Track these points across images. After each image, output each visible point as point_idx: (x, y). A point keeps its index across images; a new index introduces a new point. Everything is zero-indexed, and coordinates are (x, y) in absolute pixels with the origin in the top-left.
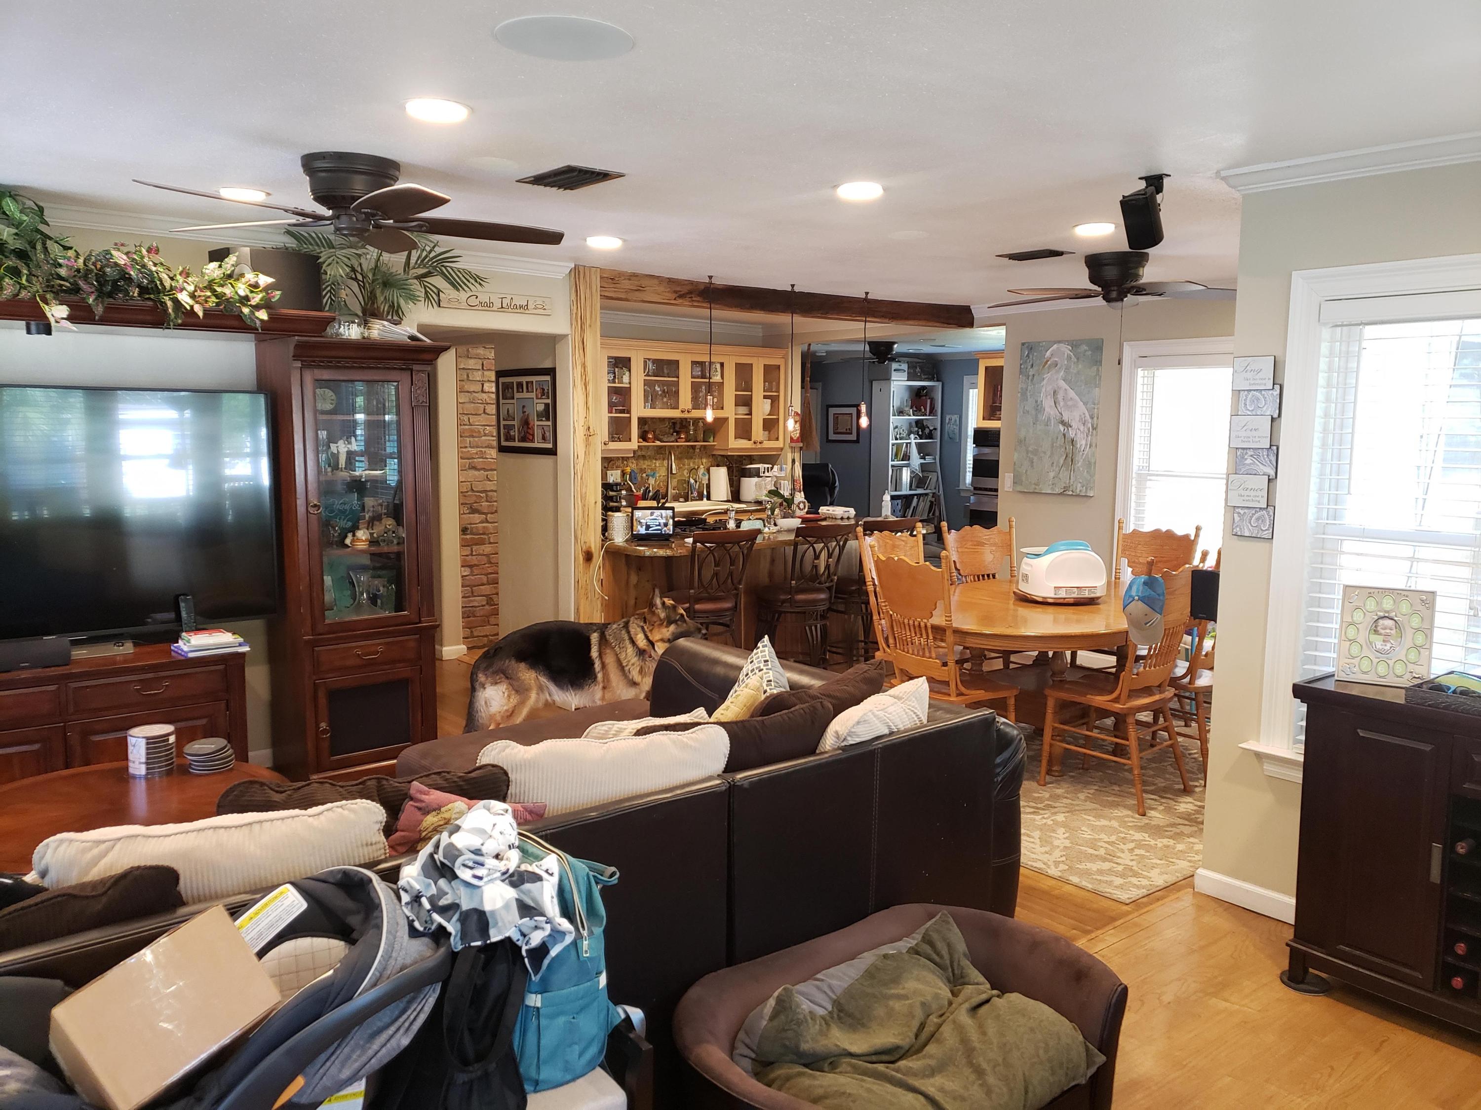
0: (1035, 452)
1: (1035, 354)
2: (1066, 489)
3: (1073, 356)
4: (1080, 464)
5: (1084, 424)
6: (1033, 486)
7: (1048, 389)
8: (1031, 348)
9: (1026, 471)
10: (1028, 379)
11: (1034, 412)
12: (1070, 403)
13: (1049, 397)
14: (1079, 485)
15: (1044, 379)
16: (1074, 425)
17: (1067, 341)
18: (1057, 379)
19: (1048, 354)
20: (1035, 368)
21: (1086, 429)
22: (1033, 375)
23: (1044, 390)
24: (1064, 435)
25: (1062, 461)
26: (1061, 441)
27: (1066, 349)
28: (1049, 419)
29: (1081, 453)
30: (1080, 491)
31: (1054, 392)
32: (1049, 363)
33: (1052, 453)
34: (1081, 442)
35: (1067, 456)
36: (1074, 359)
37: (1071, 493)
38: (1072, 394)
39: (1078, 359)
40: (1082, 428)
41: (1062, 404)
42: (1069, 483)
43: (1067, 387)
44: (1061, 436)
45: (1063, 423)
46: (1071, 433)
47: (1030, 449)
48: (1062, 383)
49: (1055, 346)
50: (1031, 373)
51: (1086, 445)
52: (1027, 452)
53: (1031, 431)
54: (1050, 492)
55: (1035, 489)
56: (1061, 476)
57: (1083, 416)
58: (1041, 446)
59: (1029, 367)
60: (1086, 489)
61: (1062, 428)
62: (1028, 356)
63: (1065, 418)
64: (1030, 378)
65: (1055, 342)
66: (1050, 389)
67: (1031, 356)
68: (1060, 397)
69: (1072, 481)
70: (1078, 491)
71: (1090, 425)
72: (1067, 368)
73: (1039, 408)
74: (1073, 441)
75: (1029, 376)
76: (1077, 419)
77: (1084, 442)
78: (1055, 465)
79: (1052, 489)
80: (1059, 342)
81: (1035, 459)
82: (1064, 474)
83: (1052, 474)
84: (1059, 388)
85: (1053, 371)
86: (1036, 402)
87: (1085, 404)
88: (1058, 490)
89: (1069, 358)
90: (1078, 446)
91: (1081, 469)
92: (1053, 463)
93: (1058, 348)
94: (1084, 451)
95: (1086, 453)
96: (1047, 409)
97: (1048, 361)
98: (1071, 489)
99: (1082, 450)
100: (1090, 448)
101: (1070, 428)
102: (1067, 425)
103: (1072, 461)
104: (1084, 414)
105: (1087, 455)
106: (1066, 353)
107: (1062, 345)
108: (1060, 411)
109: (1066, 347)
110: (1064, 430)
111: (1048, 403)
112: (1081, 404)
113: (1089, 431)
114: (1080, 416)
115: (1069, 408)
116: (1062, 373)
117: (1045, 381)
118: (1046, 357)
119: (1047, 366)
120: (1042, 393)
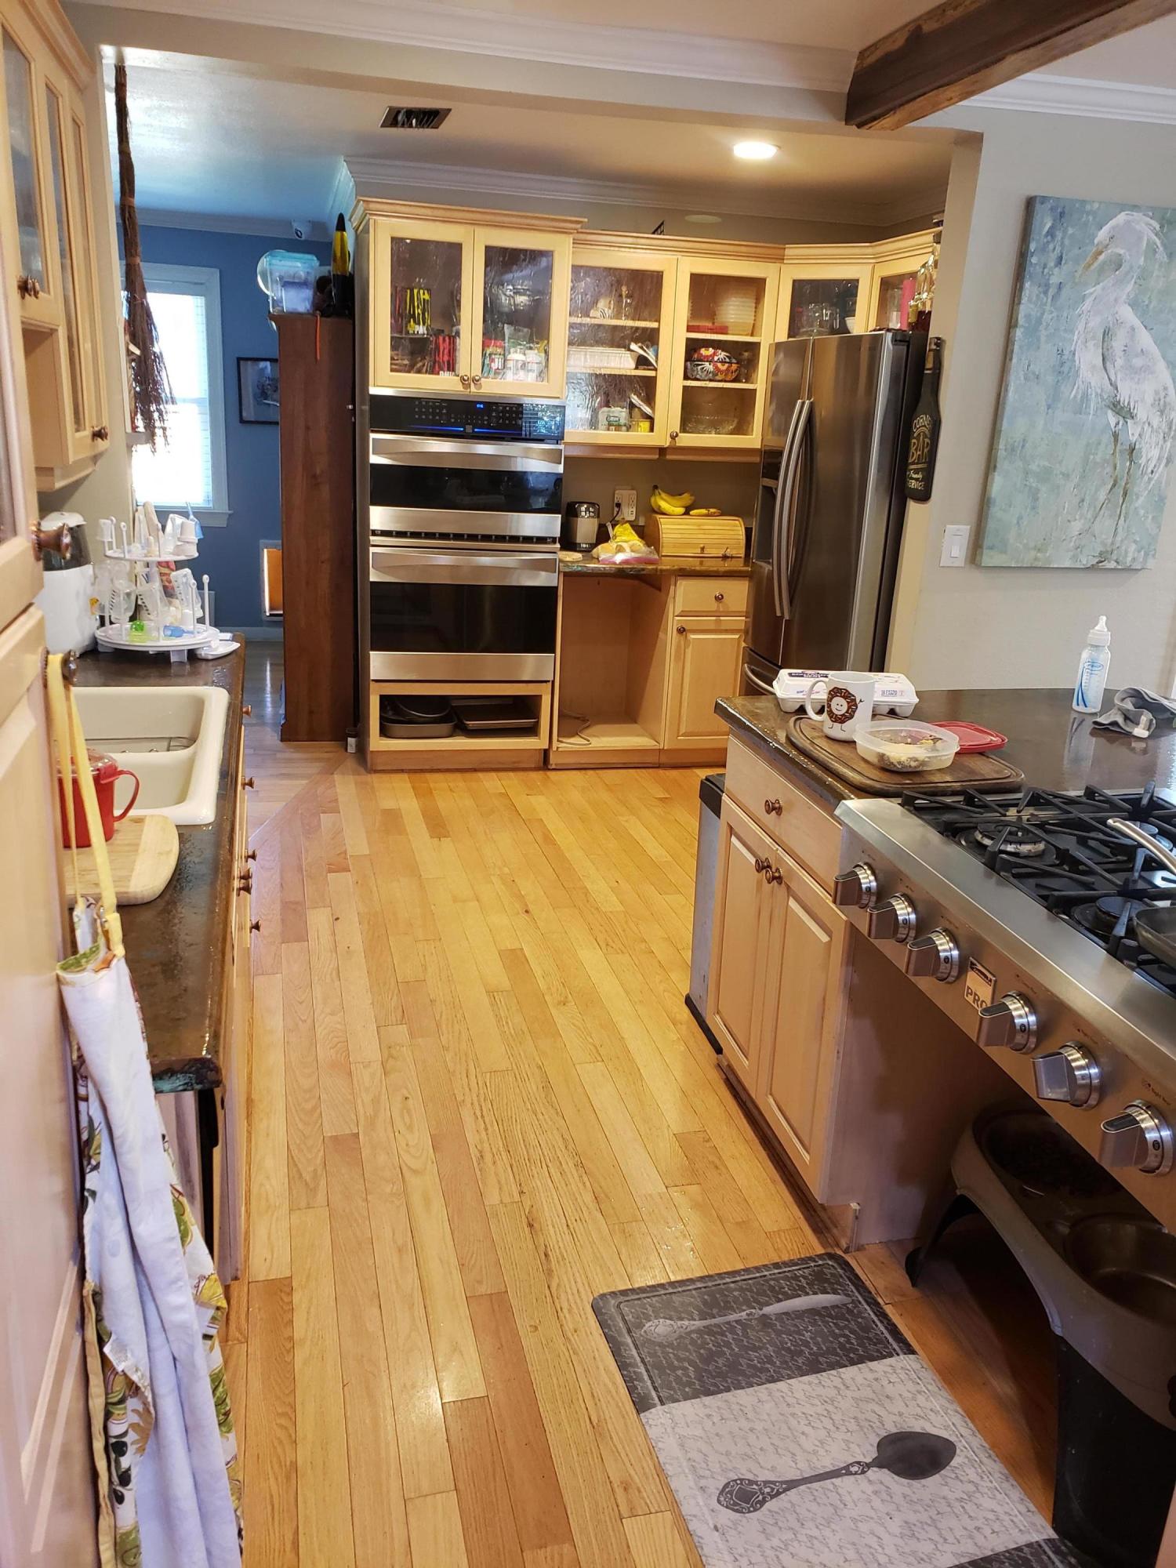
0: (1046, 475)
1: (1070, 231)
2: (1103, 557)
3: (1161, 249)
4: (1141, 499)
5: (1162, 412)
6: (1033, 553)
7: (1091, 325)
8: (1062, 214)
9: (1020, 518)
10: (1046, 293)
11: (1050, 379)
12: (1138, 362)
13: (1090, 344)
14: (1133, 547)
15: (1084, 298)
16: (1141, 413)
17: (1153, 209)
18: (1116, 300)
19: (1102, 235)
20: (1066, 268)
21: (1164, 426)
22: (1060, 286)
23: (1081, 326)
24: (1116, 436)
25: (1102, 495)
26: (1105, 449)
27: (1145, 226)
28: (1085, 397)
29: (1146, 478)
30: (1134, 559)
31: (1107, 333)
32: (1102, 258)
33: (1083, 477)
34: (1151, 453)
35: (1114, 485)
36: (1161, 255)
37: (1113, 565)
38: (1145, 339)
40: (1156, 421)
41: (1119, 362)
42: (1112, 543)
43: (1137, 323)
44: (1107, 438)
45: (1117, 407)
46: (1132, 432)
47: (1034, 467)
48: (1127, 314)
49: (1122, 218)
50: (1054, 280)
51: (1159, 458)
52: (1027, 473)
53: (1040, 424)
54: (1067, 564)
55: (1036, 559)
56: (1097, 527)
57: (1162, 394)
58: (1060, 462)
59: (1052, 264)
60: (1146, 554)
61: (1112, 418)
62: (1051, 233)
63: (1124, 396)
64: (1051, 292)
65: (1123, 207)
66: (1096, 323)
67: (1059, 235)
68: (1118, 344)
69: (1119, 538)
70: (1129, 559)
72: (1144, 275)
73: (1064, 368)
74: (1132, 450)
75: (1047, 286)
76: (1149, 399)
77: (1155, 453)
78: (1086, 504)
79: (1075, 558)
80: (1135, 208)
81: (1044, 488)
82: (1104, 525)
83: (1077, 526)
84: (1119, 323)
85: (1108, 282)
86: (1061, 353)
88: (1086, 560)
89: (1152, 250)
90: (1143, 461)
91: (1142, 512)
92: (1083, 501)
93: (1128, 223)
94: (1152, 472)
95: (1156, 476)
96: (1085, 373)
97: (1100, 253)
98: (1114, 557)
99: (1149, 470)
100: (1166, 465)
101: (1129, 421)
102: (1123, 412)
103: (1125, 494)
104: (1165, 389)
105: (1159, 482)
106: (1145, 238)
107: (1137, 215)
108: (1113, 379)
109: (1148, 224)
110: (1117, 424)
111: (1087, 359)
112: (1161, 366)
113: (1170, 428)
114: (1157, 393)
115: (1132, 371)
116: (1130, 287)
117: (1088, 304)
118: (1096, 241)
119: (1096, 264)
120: (1076, 333)
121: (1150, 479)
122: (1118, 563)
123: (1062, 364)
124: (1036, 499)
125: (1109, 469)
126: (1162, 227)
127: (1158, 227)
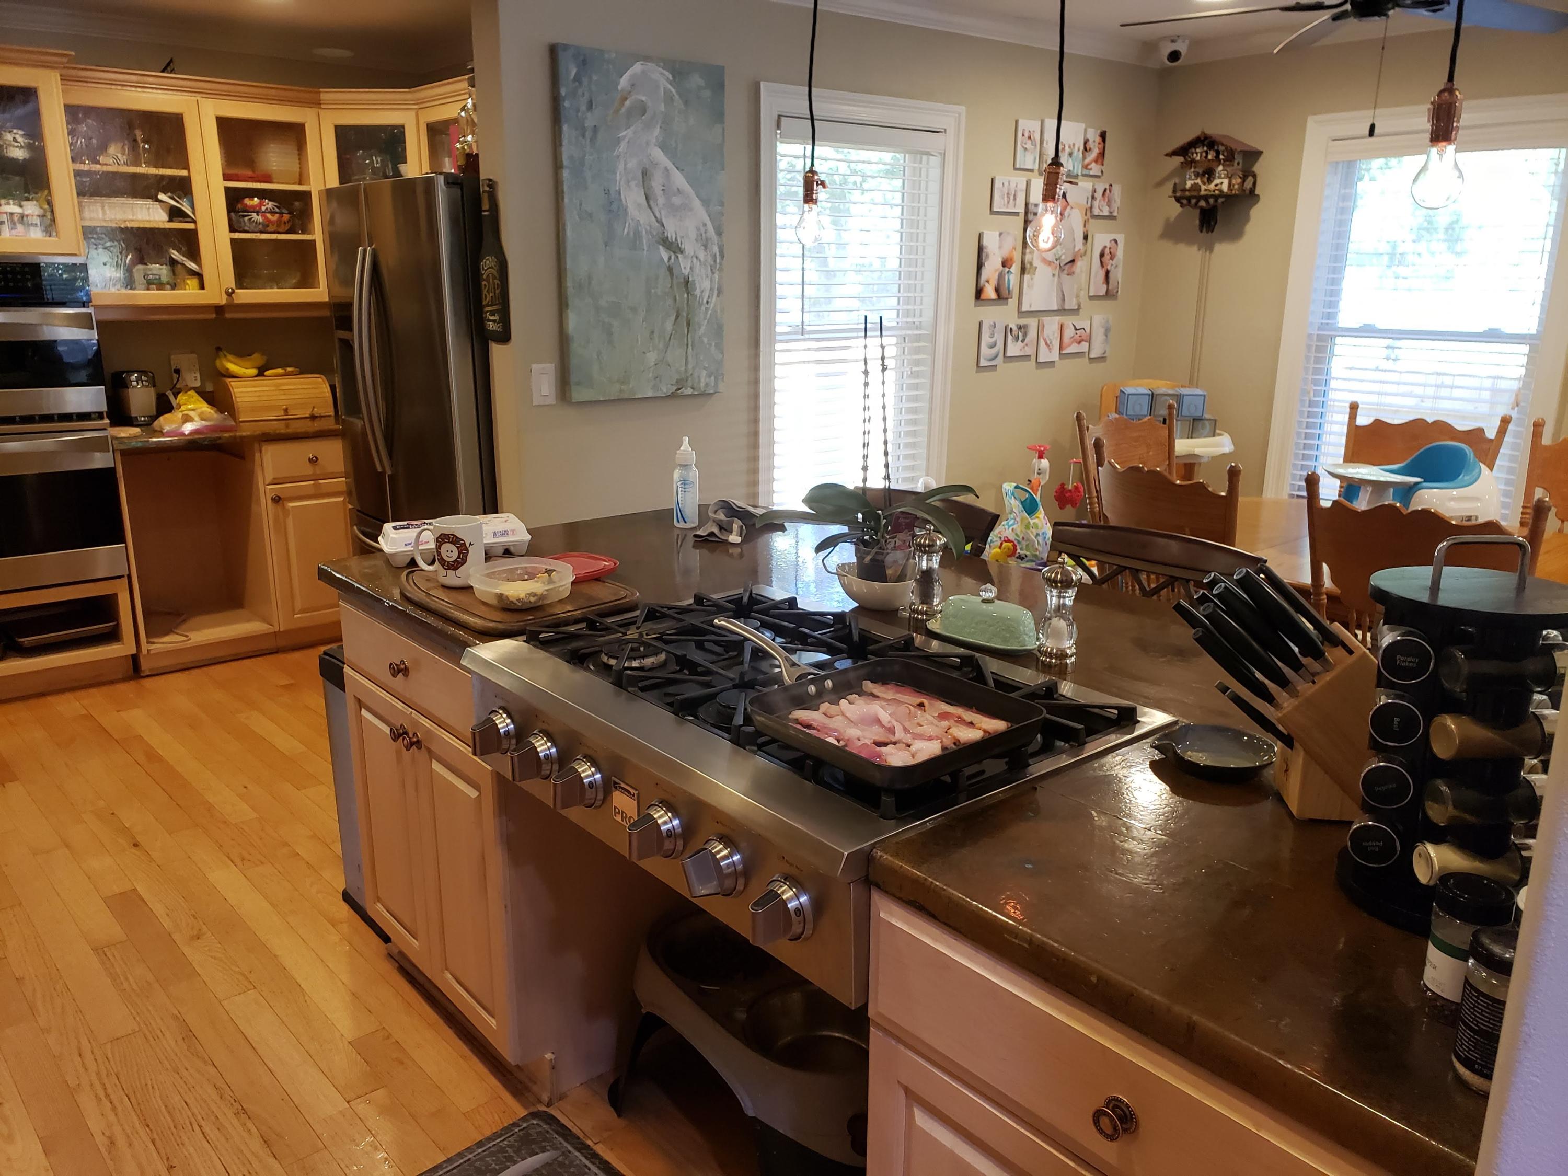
0: (615, 310)
1: (595, 78)
2: (681, 383)
3: (677, 97)
4: (703, 328)
5: (706, 246)
6: (617, 386)
7: (629, 165)
8: (584, 62)
9: (599, 354)
10: (584, 136)
11: (602, 217)
12: (676, 200)
13: (633, 184)
14: (704, 373)
15: (618, 141)
16: (689, 247)
17: (663, 60)
18: (648, 143)
19: (624, 82)
20: (597, 112)
21: (710, 258)
22: (595, 129)
23: (621, 167)
24: (670, 269)
25: (669, 326)
26: (664, 283)
27: (661, 78)
28: (637, 234)
29: (703, 308)
30: (707, 385)
31: (645, 174)
32: (627, 103)
33: (649, 310)
34: (703, 284)
35: (677, 317)
36: (678, 102)
37: (689, 391)
38: (679, 180)
39: (686, 103)
40: (702, 255)
41: (661, 200)
42: (686, 371)
43: (670, 165)
44: (663, 272)
45: (666, 243)
46: (684, 266)
47: (603, 303)
48: (658, 154)
49: (637, 67)
50: (589, 123)
51: (711, 289)
52: (597, 309)
53: (601, 261)
54: (650, 394)
55: (621, 391)
57: (703, 230)
58: (626, 297)
59: (583, 108)
60: (716, 379)
61: (665, 255)
62: (577, 79)
63: (671, 232)
64: (588, 134)
65: (637, 58)
66: (632, 164)
67: (585, 81)
68: (657, 184)
69: (690, 366)
70: (702, 385)
71: (716, 249)
73: (613, 207)
74: (687, 282)
75: (584, 129)
76: (693, 234)
77: (707, 284)
78: (656, 335)
79: (655, 388)
80: (647, 59)
81: (615, 323)
82: (676, 355)
83: (652, 357)
84: (656, 165)
85: (637, 126)
86: (607, 192)
87: (706, 203)
88: (666, 389)
89: (669, 99)
90: (698, 292)
91: (705, 340)
92: (653, 332)
93: (643, 72)
94: (707, 302)
95: (712, 306)
96: (633, 211)
97: (626, 99)
98: (690, 384)
99: (705, 301)
100: (718, 296)
101: (679, 256)
102: (674, 247)
103: (688, 324)
104: (705, 225)
105: (714, 311)
106: (662, 89)
107: (651, 66)
108: (658, 216)
109: (662, 74)
110: (670, 258)
111: (633, 198)
112: (697, 203)
113: (715, 261)
114: (698, 229)
115: (675, 210)
116: (657, 131)
117: (623, 146)
118: (619, 88)
119: (623, 110)
120: (618, 174)
121: (707, 309)
122: (693, 388)
123: (611, 203)
124: (610, 334)
125: (670, 302)
126: (674, 77)
127: (671, 78)
